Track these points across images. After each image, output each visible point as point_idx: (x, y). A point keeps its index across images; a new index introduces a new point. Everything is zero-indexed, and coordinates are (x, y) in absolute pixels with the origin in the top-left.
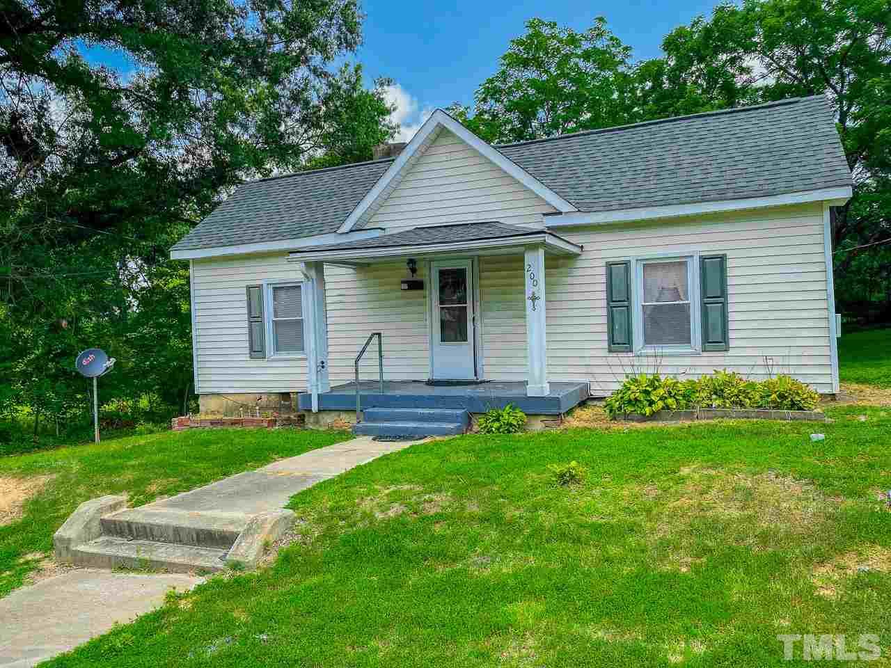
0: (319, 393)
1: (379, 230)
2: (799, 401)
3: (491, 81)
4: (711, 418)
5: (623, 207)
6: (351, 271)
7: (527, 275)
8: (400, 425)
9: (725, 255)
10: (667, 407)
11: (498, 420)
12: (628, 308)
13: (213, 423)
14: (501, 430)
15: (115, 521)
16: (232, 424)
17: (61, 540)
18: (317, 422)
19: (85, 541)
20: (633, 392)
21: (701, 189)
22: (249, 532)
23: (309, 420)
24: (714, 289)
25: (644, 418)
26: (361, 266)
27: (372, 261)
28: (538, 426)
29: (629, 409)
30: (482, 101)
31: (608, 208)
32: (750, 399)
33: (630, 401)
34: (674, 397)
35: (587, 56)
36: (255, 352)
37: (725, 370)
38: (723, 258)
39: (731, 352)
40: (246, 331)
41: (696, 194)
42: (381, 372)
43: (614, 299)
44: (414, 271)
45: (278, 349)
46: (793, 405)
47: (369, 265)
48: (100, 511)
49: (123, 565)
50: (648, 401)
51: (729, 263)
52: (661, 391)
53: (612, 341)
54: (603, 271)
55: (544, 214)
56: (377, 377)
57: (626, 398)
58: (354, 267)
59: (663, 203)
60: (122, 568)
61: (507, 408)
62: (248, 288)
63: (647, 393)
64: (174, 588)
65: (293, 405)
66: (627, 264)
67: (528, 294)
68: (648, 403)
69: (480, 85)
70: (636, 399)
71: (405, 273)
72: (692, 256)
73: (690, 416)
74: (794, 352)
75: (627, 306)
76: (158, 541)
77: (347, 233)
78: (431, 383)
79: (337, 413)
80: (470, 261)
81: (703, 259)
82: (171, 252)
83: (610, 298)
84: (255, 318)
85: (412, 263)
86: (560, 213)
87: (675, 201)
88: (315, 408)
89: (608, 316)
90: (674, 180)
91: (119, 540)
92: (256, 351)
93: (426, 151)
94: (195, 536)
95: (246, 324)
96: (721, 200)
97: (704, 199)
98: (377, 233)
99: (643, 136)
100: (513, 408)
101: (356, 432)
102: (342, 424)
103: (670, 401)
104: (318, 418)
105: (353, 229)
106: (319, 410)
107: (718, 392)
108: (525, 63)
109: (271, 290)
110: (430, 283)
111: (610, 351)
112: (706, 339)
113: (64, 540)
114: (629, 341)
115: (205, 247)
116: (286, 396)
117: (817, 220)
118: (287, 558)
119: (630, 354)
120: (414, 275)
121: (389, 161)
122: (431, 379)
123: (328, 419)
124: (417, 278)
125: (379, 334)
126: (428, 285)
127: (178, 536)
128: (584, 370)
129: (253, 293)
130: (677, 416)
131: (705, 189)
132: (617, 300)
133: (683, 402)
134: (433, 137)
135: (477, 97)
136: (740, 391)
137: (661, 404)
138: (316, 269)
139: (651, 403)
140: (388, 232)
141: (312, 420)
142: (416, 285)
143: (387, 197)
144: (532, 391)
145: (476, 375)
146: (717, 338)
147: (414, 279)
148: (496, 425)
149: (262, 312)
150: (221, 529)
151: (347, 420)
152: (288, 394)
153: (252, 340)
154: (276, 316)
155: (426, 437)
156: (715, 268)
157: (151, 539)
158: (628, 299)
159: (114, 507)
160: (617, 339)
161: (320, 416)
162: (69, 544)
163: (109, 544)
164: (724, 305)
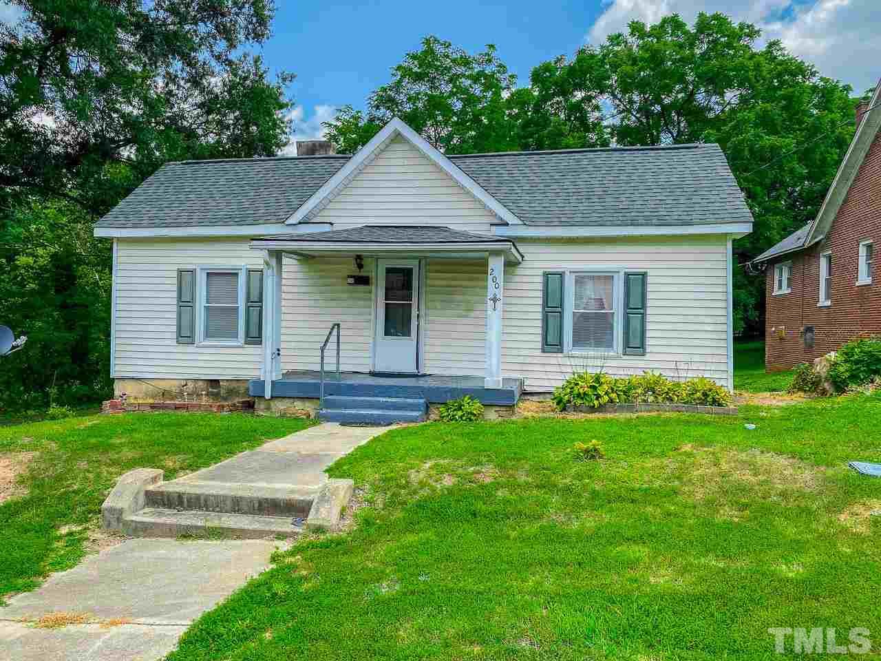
0: (274, 379)
1: (328, 225)
2: (719, 399)
3: (384, 90)
4: (650, 411)
5: (563, 224)
6: (295, 262)
7: (490, 277)
8: (363, 412)
9: (646, 273)
10: (611, 401)
11: (460, 408)
12: (561, 314)
13: (153, 407)
14: (464, 418)
15: (162, 492)
16: (176, 408)
17: (112, 510)
18: (268, 408)
19: (134, 512)
20: (581, 387)
21: (628, 214)
22: (323, 498)
23: (259, 406)
24: (635, 301)
25: (592, 409)
26: (306, 258)
27: (316, 254)
28: (492, 415)
29: (579, 402)
30: (374, 107)
31: (549, 224)
32: (678, 396)
33: (579, 395)
34: (616, 392)
35: (476, 79)
36: (182, 337)
37: (652, 371)
38: (644, 275)
39: (648, 357)
40: (175, 316)
41: (625, 219)
42: (338, 363)
43: (549, 306)
44: (360, 266)
45: (208, 335)
46: (715, 402)
47: (314, 257)
48: (146, 482)
49: (186, 534)
50: (595, 395)
51: (649, 280)
52: (605, 387)
53: (545, 342)
54: (540, 279)
55: (492, 225)
56: (318, 368)
57: (576, 392)
58: (298, 258)
59: (582, 223)
60: (186, 536)
61: (466, 399)
62: (180, 272)
63: (594, 388)
64: (278, 549)
65: (222, 392)
66: (562, 275)
67: (490, 296)
68: (595, 397)
69: (374, 92)
70: (585, 394)
71: (352, 268)
72: (618, 272)
73: (631, 409)
74: (696, 358)
75: (560, 312)
76: (213, 511)
77: (294, 225)
78: (373, 374)
79: (292, 400)
80: (416, 262)
81: (627, 275)
82: (95, 229)
83: (545, 304)
84: (185, 302)
85: (359, 259)
86: (507, 224)
87: (609, 223)
88: (268, 395)
89: (543, 320)
90: (603, 204)
91: (167, 511)
92: (185, 336)
93: (379, 154)
94: (256, 505)
95: (175, 308)
96: (647, 225)
97: (634, 223)
98: (327, 228)
99: (569, 163)
100: (472, 398)
101: (319, 419)
102: (295, 411)
103: (613, 395)
104: (270, 405)
105: (302, 221)
106: (272, 397)
107: (650, 389)
108: (418, 78)
109: (205, 276)
110: (377, 280)
111: (543, 351)
112: (627, 344)
113: (115, 510)
114: (561, 344)
115: (135, 226)
116: (215, 383)
117: (721, 249)
118: (367, 522)
119: (560, 355)
120: (362, 270)
121: (347, 158)
122: (372, 370)
123: (280, 406)
124: (363, 274)
125: (338, 325)
126: (374, 281)
127: (237, 505)
128: (518, 367)
129: (185, 277)
130: (621, 408)
131: (633, 214)
132: (552, 306)
133: (623, 397)
134: (388, 141)
135: (370, 103)
136: (669, 389)
137: (606, 398)
138: (277, 258)
139: (598, 397)
140: (336, 228)
141: (262, 406)
142: (363, 281)
143: (337, 193)
144: (489, 384)
145: (417, 368)
146: (636, 344)
147: (361, 274)
148: (460, 413)
149: (193, 299)
150: (287, 498)
151: (301, 407)
152: (218, 381)
153: (180, 326)
154: (207, 303)
155: (392, 423)
156: (636, 284)
157: (204, 509)
158: (561, 306)
159: (154, 480)
160: (550, 340)
161: (272, 404)
162: (121, 514)
163: (160, 514)
164: (644, 315)
